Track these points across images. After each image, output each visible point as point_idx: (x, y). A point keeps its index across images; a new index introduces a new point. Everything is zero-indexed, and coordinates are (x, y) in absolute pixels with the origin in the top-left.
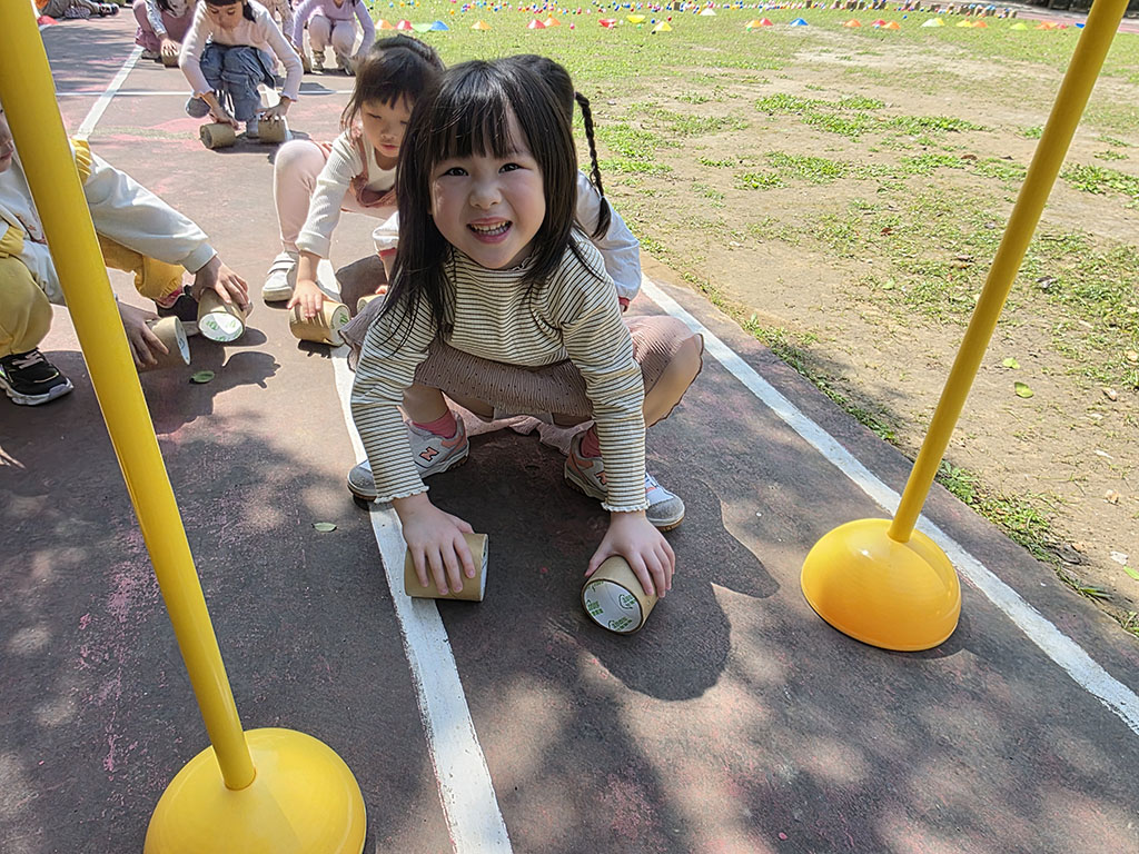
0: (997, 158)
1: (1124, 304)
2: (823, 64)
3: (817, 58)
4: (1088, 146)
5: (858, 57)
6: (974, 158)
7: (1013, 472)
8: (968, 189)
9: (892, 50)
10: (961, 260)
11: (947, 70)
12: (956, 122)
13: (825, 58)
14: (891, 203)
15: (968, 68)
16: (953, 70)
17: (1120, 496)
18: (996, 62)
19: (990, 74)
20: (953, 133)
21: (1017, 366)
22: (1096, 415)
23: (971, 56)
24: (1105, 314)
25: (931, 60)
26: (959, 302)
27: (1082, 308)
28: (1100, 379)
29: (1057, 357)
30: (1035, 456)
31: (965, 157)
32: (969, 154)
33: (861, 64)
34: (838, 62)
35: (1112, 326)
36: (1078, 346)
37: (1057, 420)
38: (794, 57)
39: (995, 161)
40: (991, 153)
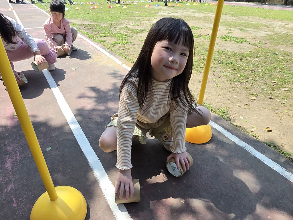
0: (206, 35)
1: (236, 65)
3: (163, 14)
4: (224, 31)
5: (172, 13)
6: (201, 35)
7: (219, 103)
8: (201, 42)
9: (180, 11)
10: (202, 58)
11: (192, 15)
12: (196, 27)
16: (194, 15)
17: (240, 105)
18: (203, 13)
19: (202, 16)
20: (196, 30)
21: (216, 80)
22: (233, 89)
23: (197, 12)
24: (232, 67)
25: (189, 13)
26: (202, 67)
27: (228, 66)
28: (233, 81)
29: (224, 77)
30: (222, 99)
31: (199, 35)
33: (173, 15)
35: (234, 69)
36: (228, 74)
37: (226, 91)
38: (157, 14)
39: (206, 36)
40: (205, 34)
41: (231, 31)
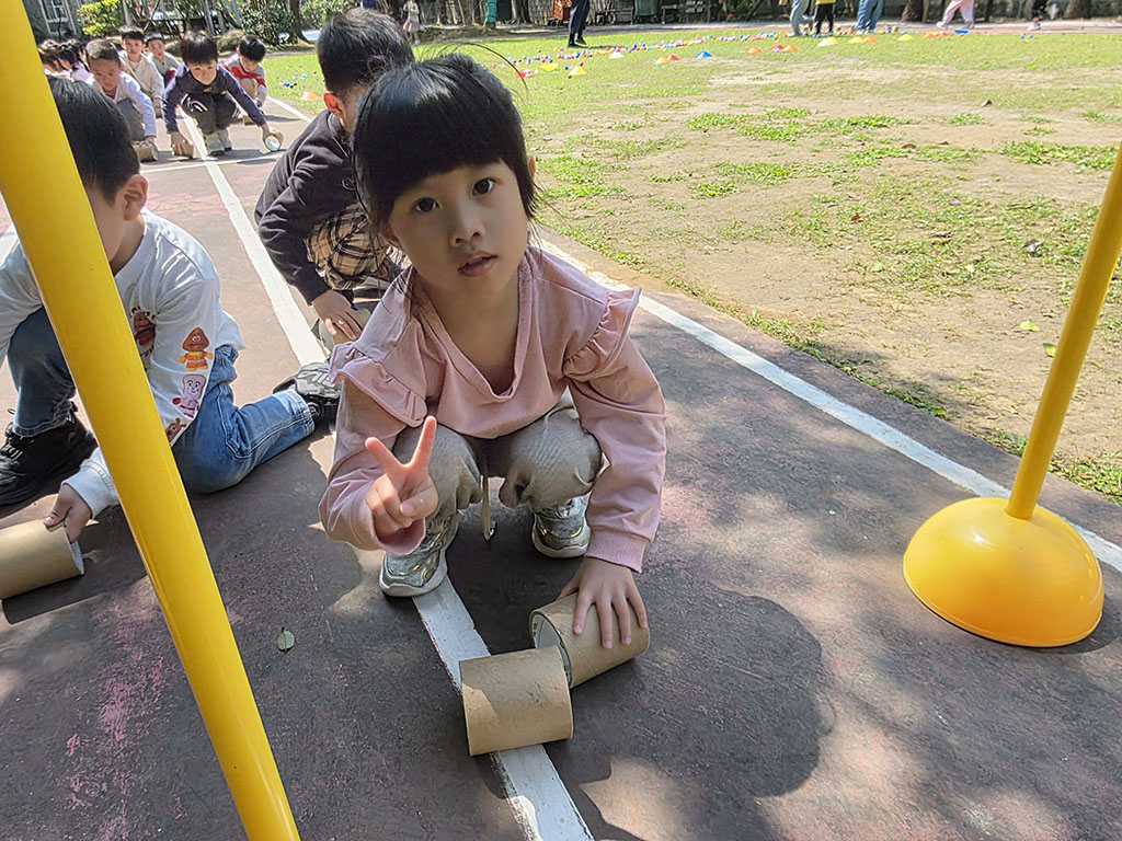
0: (934, 145)
2: (739, 86)
3: (731, 82)
4: (1013, 126)
5: (769, 77)
6: (914, 147)
8: (920, 174)
9: (799, 68)
10: (939, 236)
11: (856, 78)
12: (883, 118)
13: (738, 80)
14: (849, 194)
15: (873, 75)
16: (861, 78)
18: (897, 67)
19: (896, 78)
20: (883, 129)
21: (1036, 330)
23: (872, 65)
25: (838, 72)
26: (952, 275)
31: (905, 147)
32: (906, 144)
33: (773, 82)
34: (751, 82)
35: (1113, 279)
39: (934, 148)
40: (927, 142)
41: (1048, 127)
